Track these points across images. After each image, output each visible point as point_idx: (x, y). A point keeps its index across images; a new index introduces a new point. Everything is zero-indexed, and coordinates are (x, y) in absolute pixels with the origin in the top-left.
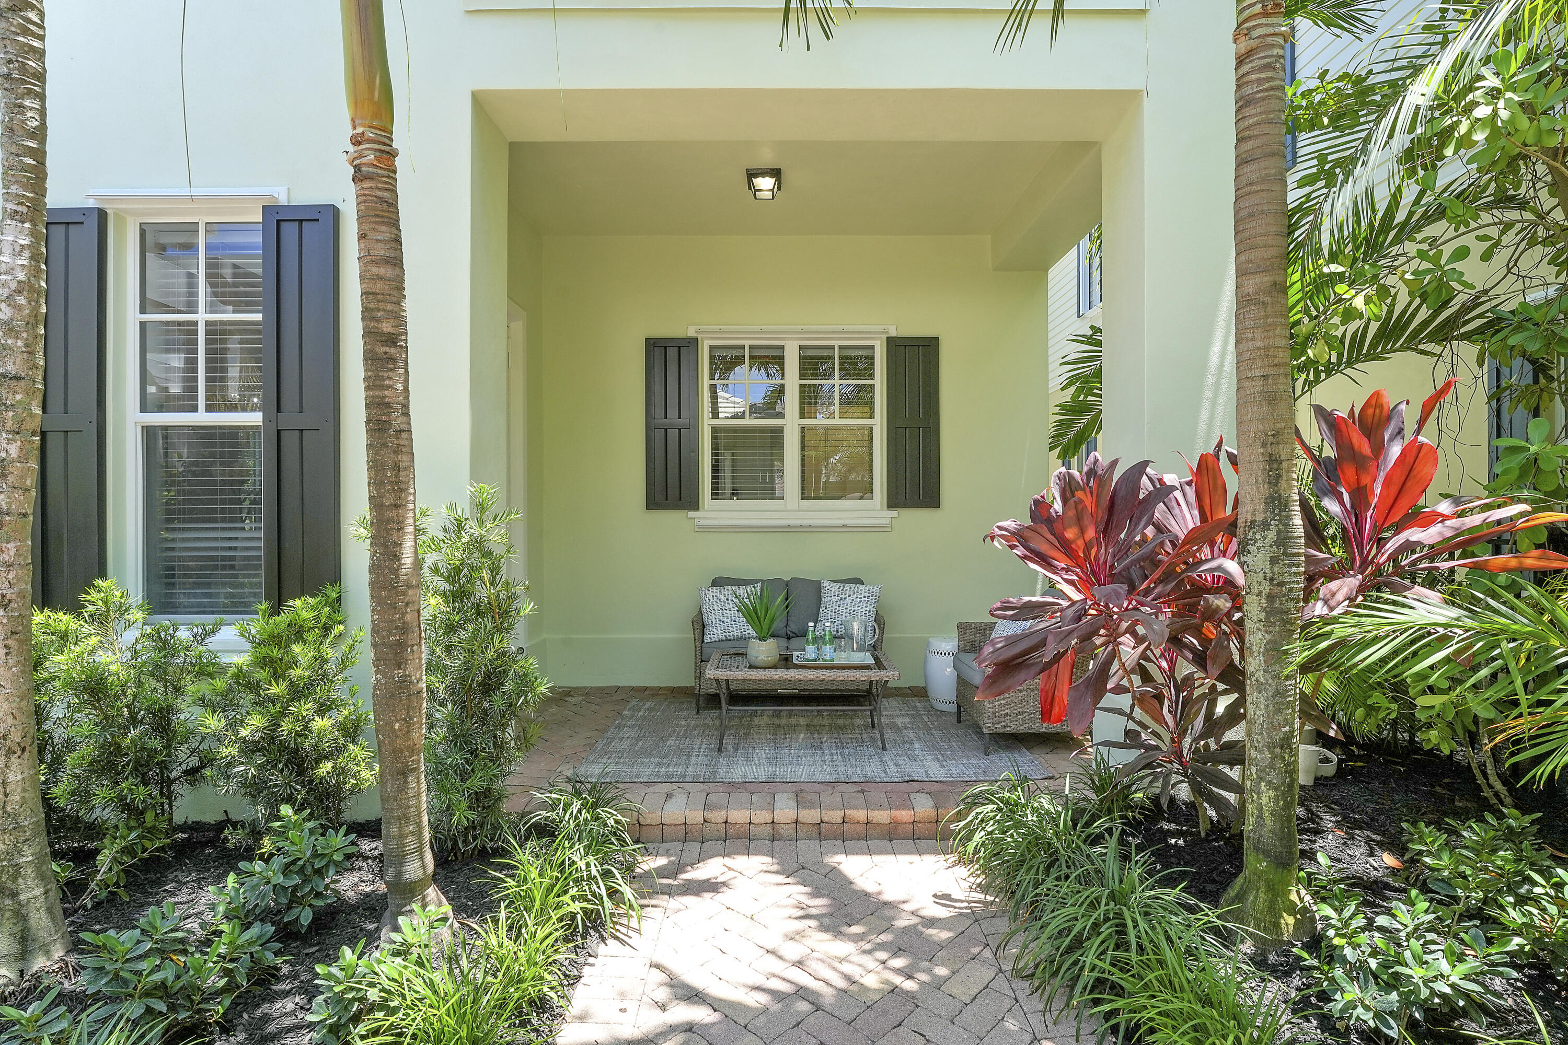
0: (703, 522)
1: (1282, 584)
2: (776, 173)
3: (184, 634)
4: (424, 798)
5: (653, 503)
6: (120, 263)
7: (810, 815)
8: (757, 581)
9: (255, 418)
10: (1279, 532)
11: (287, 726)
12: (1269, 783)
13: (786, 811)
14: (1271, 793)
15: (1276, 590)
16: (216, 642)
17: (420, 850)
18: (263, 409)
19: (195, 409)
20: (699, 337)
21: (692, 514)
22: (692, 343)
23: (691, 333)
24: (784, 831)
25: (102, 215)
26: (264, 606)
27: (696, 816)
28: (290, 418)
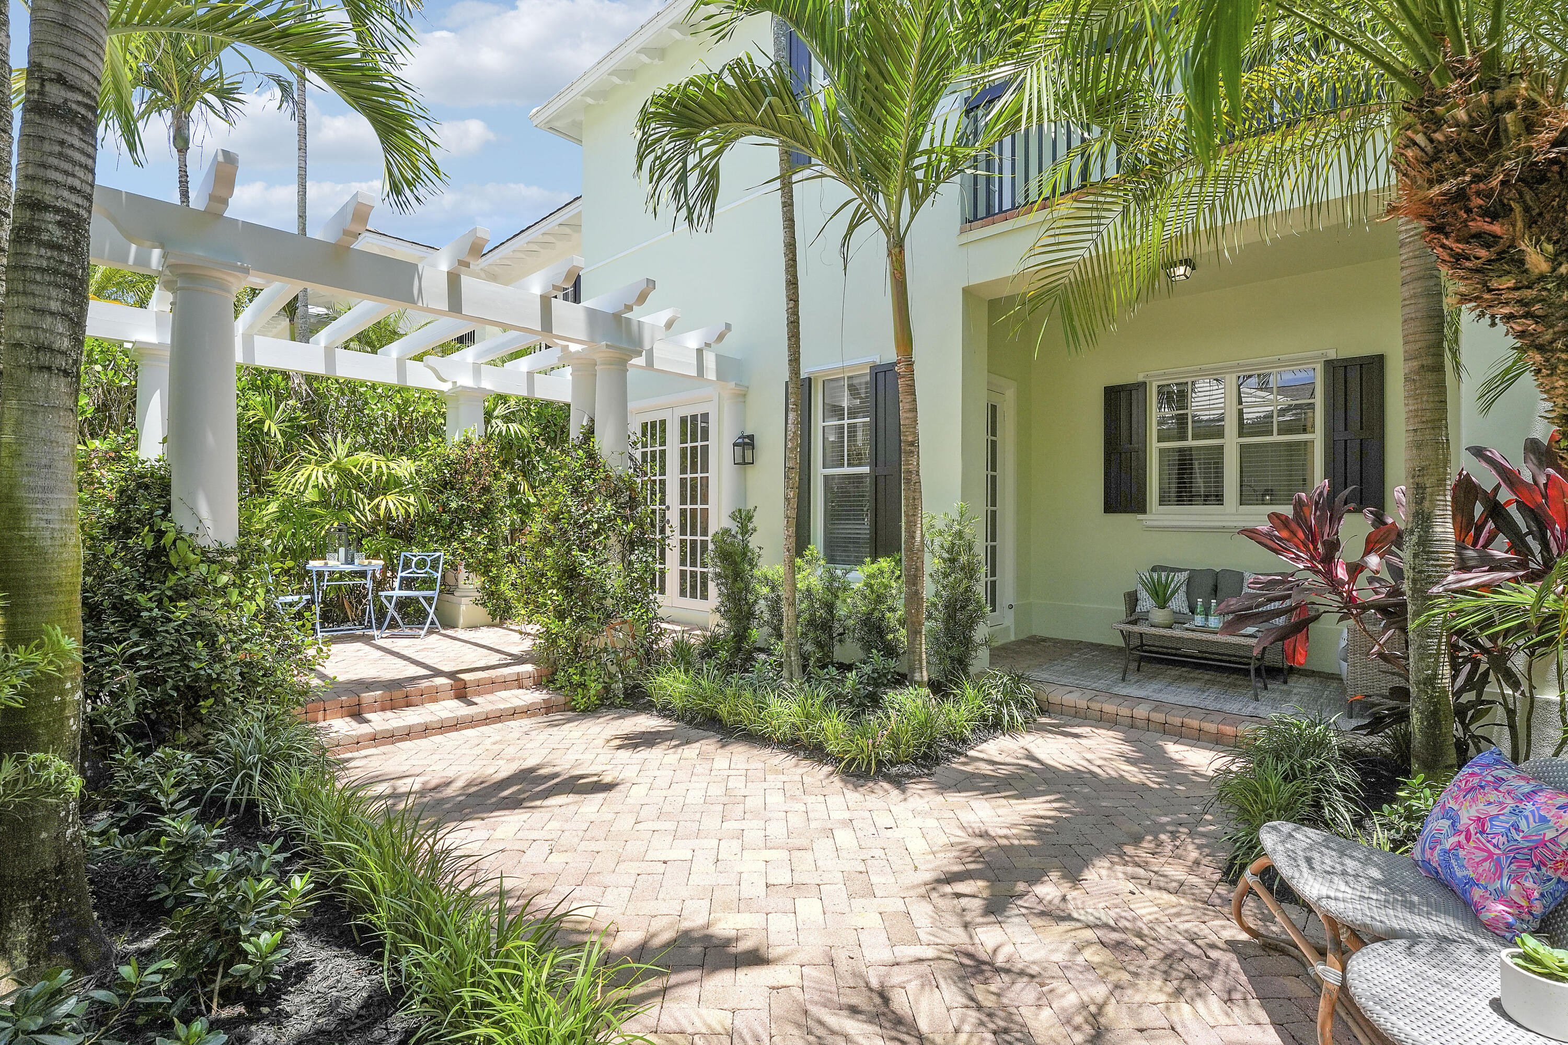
0: (1149, 523)
1: (1421, 572)
2: (1187, 262)
3: (839, 572)
4: (924, 647)
5: (1109, 508)
6: (816, 396)
7: (1159, 717)
8: (1185, 570)
9: (866, 470)
10: (1420, 537)
11: (876, 614)
12: (1417, 708)
13: (1141, 712)
14: (1418, 716)
15: (1417, 576)
16: (850, 576)
17: (921, 668)
18: (870, 464)
19: (843, 465)
20: (1147, 380)
21: (1140, 517)
22: (1142, 386)
23: (1140, 378)
24: (1139, 723)
25: (810, 379)
26: (868, 559)
27: (1083, 704)
28: (881, 470)
